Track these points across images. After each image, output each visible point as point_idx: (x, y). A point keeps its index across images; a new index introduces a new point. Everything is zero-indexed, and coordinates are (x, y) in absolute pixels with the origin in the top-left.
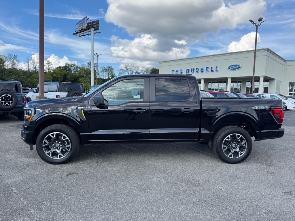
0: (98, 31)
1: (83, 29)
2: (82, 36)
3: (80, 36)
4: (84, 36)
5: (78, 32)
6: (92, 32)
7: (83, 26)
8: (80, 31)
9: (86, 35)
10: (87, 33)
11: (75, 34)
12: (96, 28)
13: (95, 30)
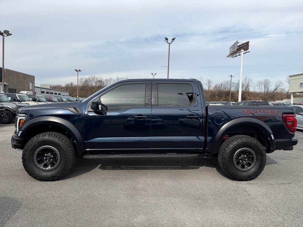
0: (248, 51)
1: (234, 52)
2: (235, 57)
3: (233, 57)
4: (236, 56)
5: (230, 55)
6: (242, 53)
7: (234, 49)
8: (232, 53)
9: (238, 55)
10: (238, 54)
11: (229, 56)
12: (246, 49)
13: (244, 51)
